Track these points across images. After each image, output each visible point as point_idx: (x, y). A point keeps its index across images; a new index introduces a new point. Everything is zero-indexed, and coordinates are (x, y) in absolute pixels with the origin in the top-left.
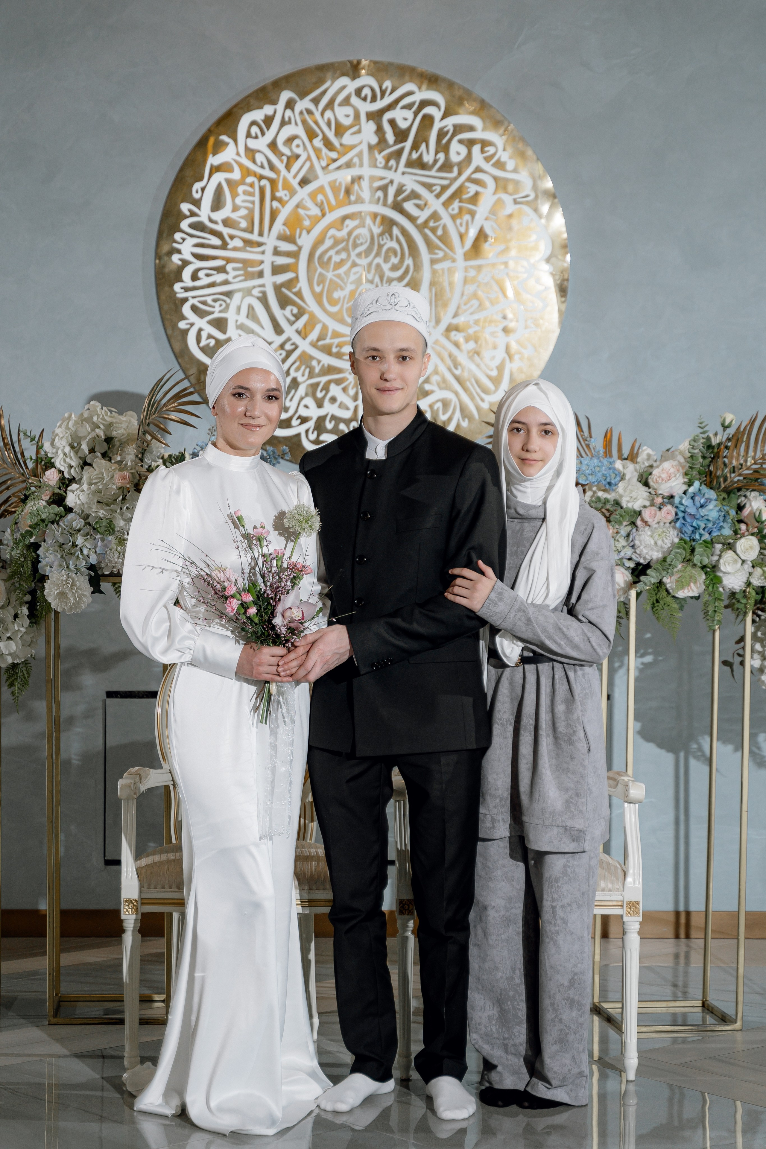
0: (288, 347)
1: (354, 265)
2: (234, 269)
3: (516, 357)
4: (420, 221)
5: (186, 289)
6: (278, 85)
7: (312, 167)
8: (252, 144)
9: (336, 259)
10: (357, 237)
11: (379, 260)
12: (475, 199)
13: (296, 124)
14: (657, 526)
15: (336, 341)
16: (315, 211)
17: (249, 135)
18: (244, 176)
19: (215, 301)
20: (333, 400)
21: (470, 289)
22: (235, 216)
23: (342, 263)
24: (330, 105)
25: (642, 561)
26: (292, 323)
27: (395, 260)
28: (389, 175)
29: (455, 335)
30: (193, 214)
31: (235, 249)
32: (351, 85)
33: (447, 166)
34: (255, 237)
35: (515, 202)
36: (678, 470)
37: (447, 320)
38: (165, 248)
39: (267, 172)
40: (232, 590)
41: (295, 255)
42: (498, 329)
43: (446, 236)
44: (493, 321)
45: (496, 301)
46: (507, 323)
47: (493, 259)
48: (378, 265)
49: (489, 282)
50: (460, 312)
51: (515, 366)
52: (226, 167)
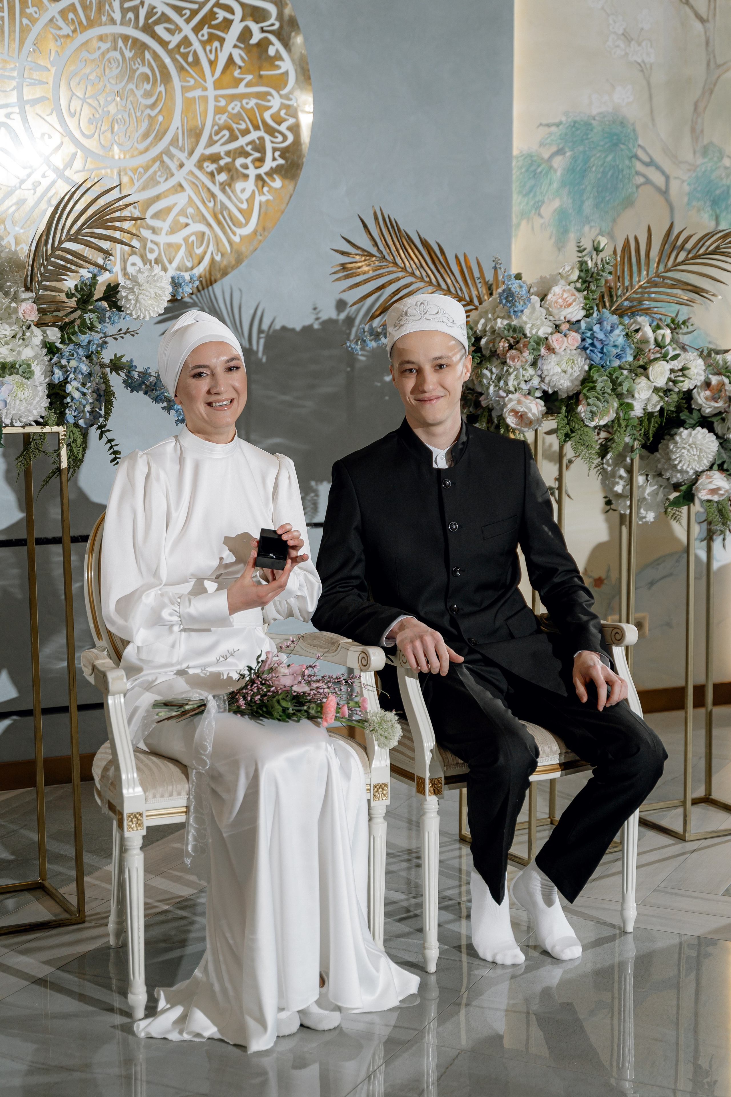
4: (171, 46)
10: (111, 59)
12: (226, 25)
14: (563, 353)
16: (66, 30)
25: (550, 391)
27: (147, 86)
29: (207, 167)
34: (5, 56)
35: (262, 30)
36: (573, 295)
37: (200, 150)
41: (47, 77)
42: (249, 161)
43: (196, 62)
44: (243, 153)
45: (246, 132)
46: (257, 155)
47: (242, 89)
48: (132, 90)
49: (239, 112)
50: (211, 142)
51: (264, 198)
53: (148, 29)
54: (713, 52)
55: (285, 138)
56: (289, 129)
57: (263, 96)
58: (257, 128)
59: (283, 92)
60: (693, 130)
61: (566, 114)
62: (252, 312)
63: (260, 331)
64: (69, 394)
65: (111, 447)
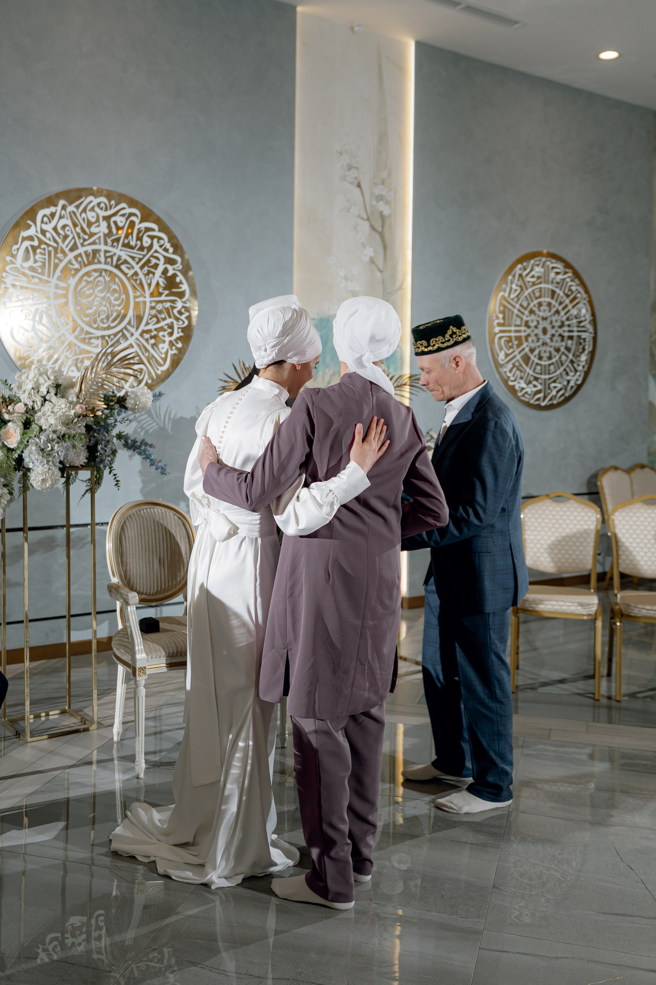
0: (62, 339)
1: (97, 296)
3: (174, 348)
4: (129, 276)
6: (58, 196)
7: (75, 242)
8: (45, 227)
9: (88, 292)
10: (99, 281)
11: (108, 295)
12: (156, 266)
13: (67, 219)
15: (88, 336)
16: (77, 266)
17: (42, 222)
18: (40, 244)
21: (154, 312)
22: (35, 265)
23: (90, 295)
24: (84, 210)
26: (65, 326)
27: (116, 295)
28: (113, 250)
29: (145, 336)
30: (12, 262)
31: (35, 284)
32: (96, 201)
33: (142, 248)
34: (46, 278)
35: (174, 269)
37: (142, 328)
39: (52, 243)
41: (67, 289)
42: (165, 333)
43: (141, 284)
44: (162, 329)
45: (164, 319)
46: (170, 330)
47: (163, 298)
48: (109, 297)
49: (161, 310)
50: (147, 324)
51: (173, 352)
52: (31, 238)
53: (118, 267)
55: (184, 323)
56: (186, 318)
57: (173, 302)
58: (170, 317)
59: (184, 300)
62: (165, 409)
63: (169, 418)
64: (99, 451)
65: (115, 478)
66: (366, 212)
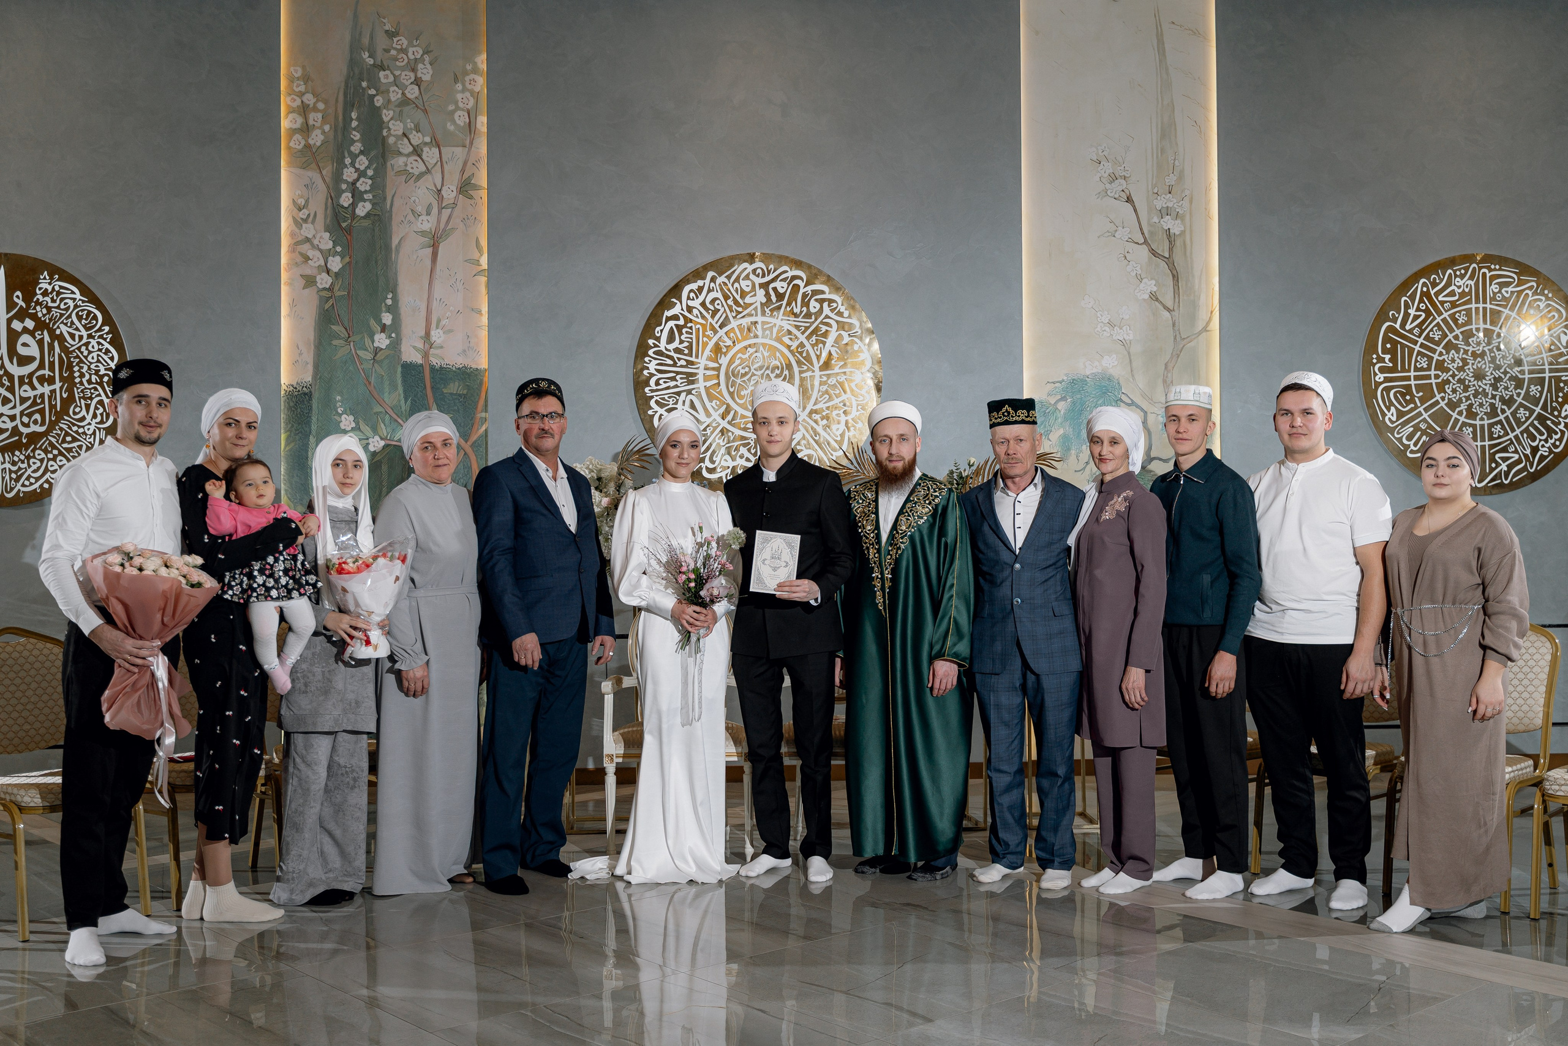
0: (714, 425)
1: (753, 375)
2: (681, 378)
3: (852, 429)
4: (792, 348)
5: (653, 391)
6: (706, 268)
7: (727, 316)
8: (691, 303)
9: (743, 371)
10: (755, 358)
11: (768, 372)
12: (826, 334)
13: (717, 291)
16: (729, 343)
17: (688, 298)
18: (686, 323)
19: (669, 397)
20: (742, 457)
21: (825, 388)
22: (680, 346)
23: (746, 374)
24: (737, 280)
26: (716, 411)
28: (773, 321)
29: (815, 416)
30: (656, 346)
31: (682, 366)
32: (750, 268)
33: (808, 315)
34: (693, 359)
35: (850, 336)
37: (809, 407)
38: (639, 367)
39: (700, 320)
40: (684, 569)
41: (718, 369)
42: (841, 412)
43: (808, 357)
44: (836, 407)
45: (839, 395)
46: (847, 408)
47: (837, 370)
49: (835, 384)
51: (851, 434)
52: (675, 317)
53: (779, 340)
54: (1179, 330)
58: (847, 392)
59: (862, 371)
60: (1164, 381)
61: (1067, 375)
66: (1143, 234)
